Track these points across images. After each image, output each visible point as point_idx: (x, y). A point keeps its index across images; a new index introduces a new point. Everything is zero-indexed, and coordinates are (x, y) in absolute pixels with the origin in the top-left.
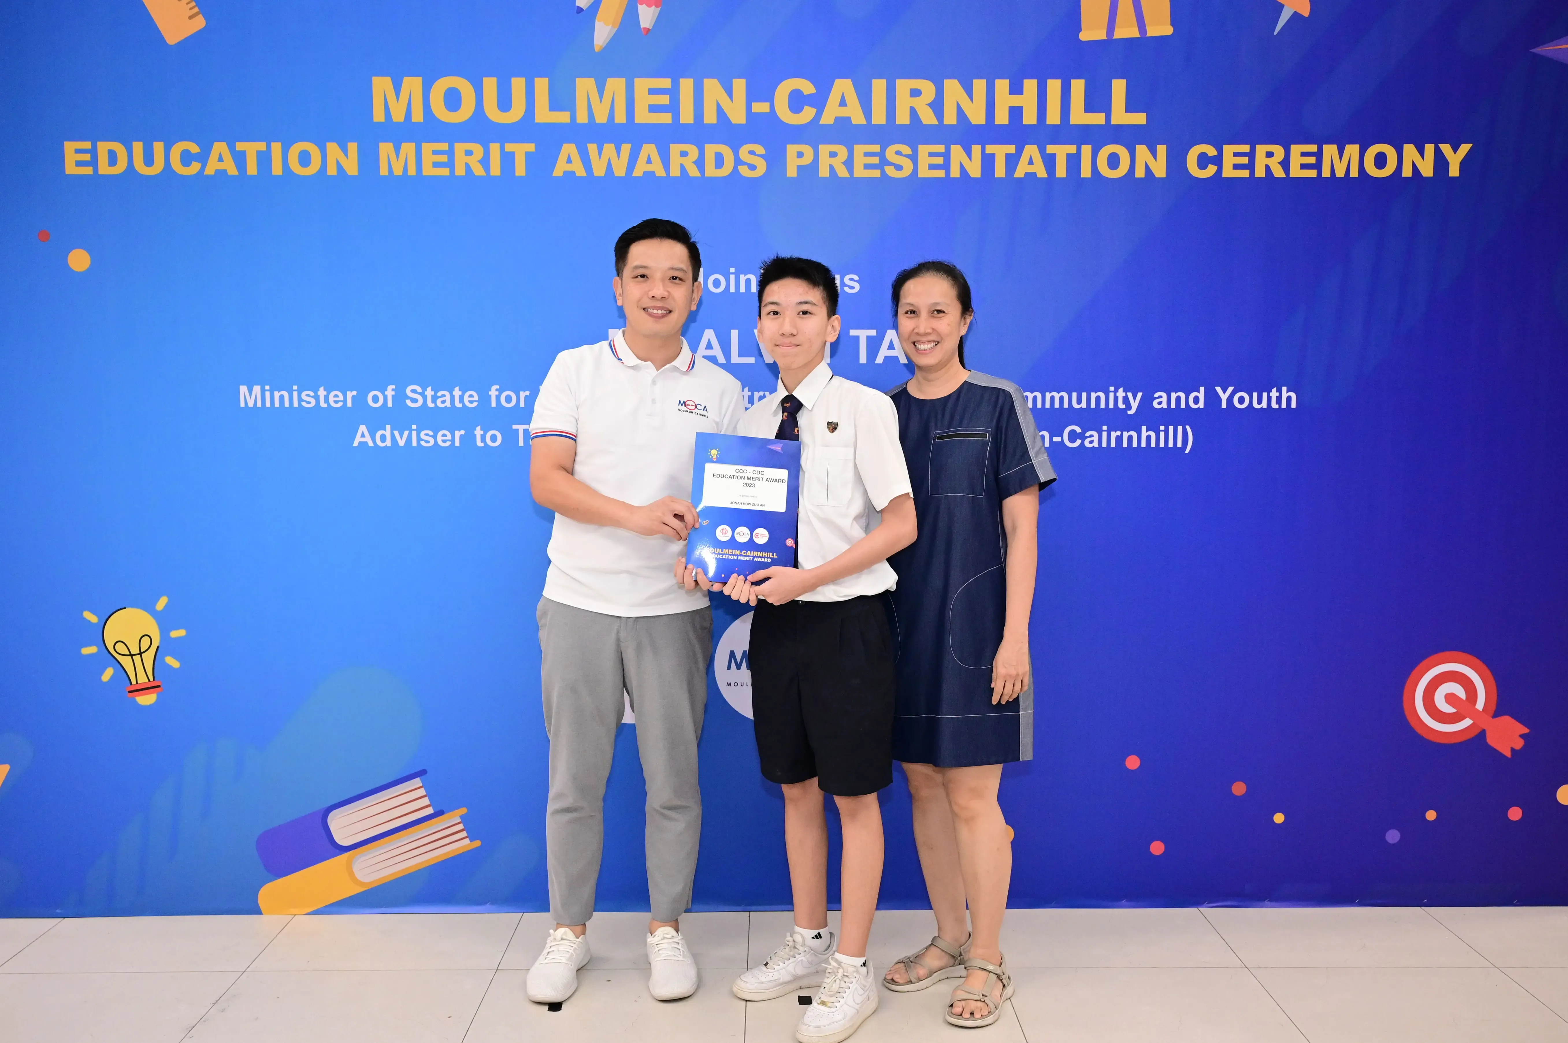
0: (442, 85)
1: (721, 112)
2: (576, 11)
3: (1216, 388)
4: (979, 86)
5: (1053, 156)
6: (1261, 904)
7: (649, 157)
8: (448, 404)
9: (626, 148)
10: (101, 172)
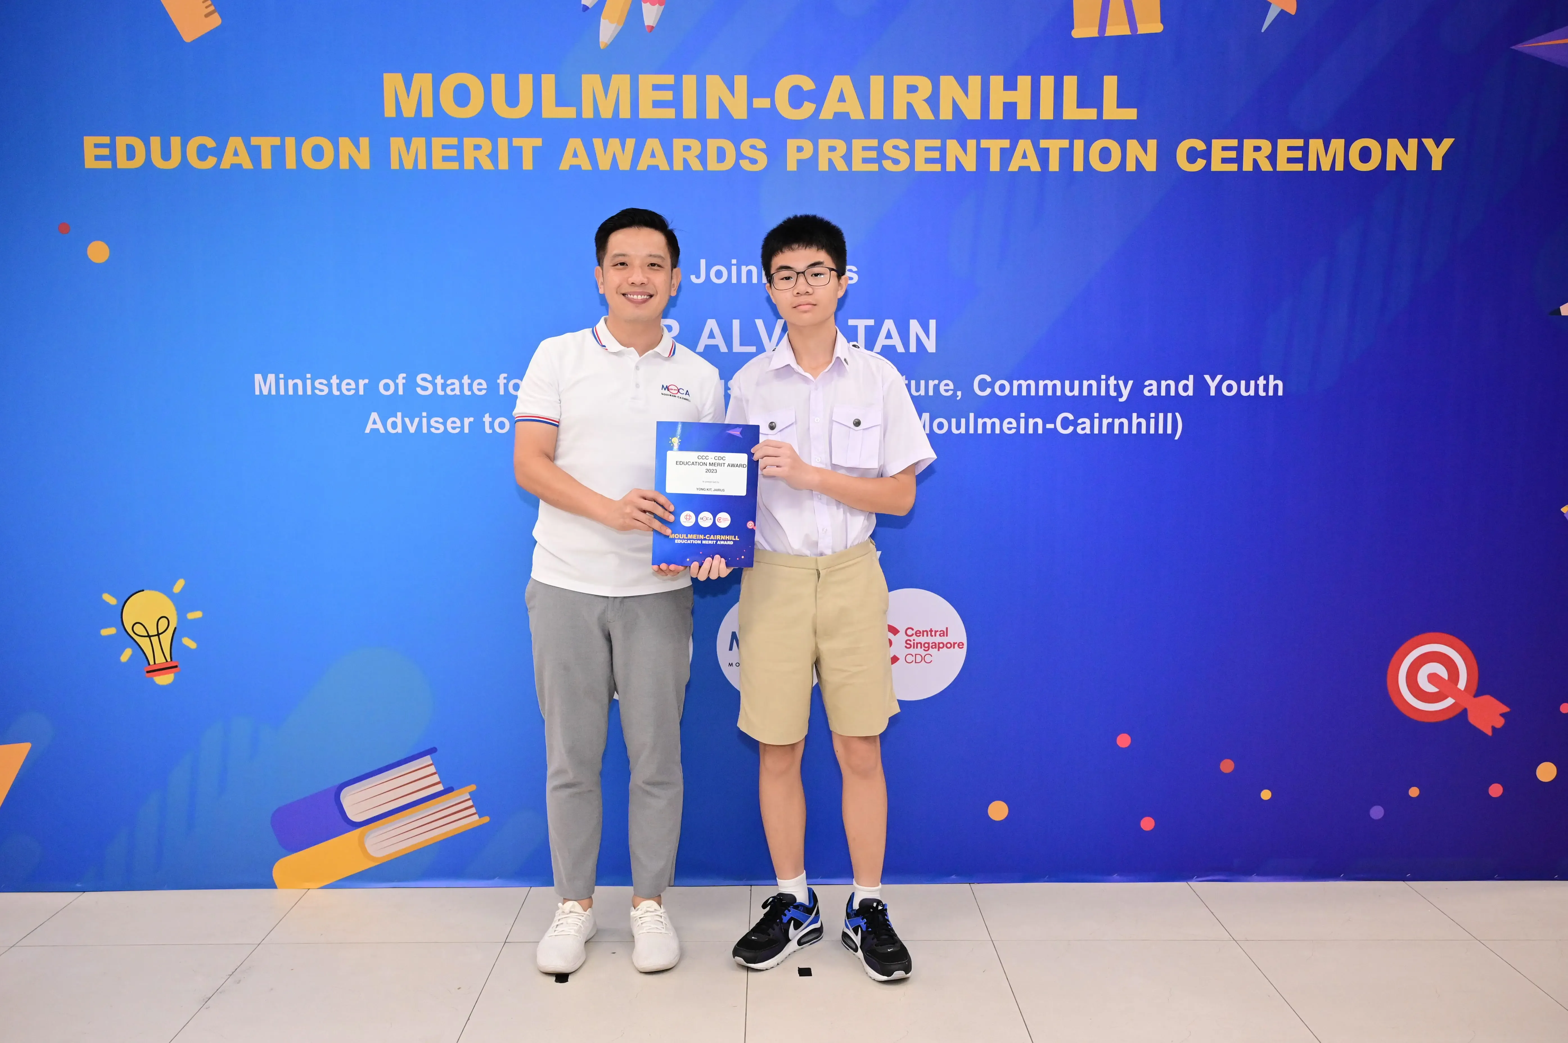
0: (451, 81)
1: (722, 108)
2: (582, 9)
3: (1205, 376)
4: (975, 82)
5: (1047, 150)
6: (1249, 878)
7: (653, 151)
8: (457, 392)
9: (631, 143)
10: (120, 165)
